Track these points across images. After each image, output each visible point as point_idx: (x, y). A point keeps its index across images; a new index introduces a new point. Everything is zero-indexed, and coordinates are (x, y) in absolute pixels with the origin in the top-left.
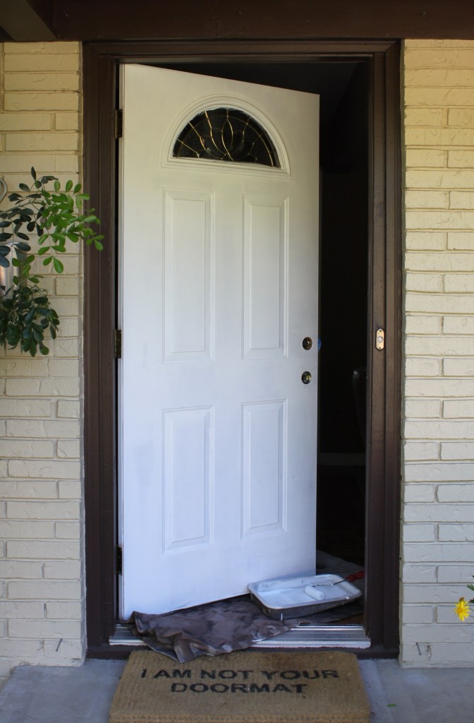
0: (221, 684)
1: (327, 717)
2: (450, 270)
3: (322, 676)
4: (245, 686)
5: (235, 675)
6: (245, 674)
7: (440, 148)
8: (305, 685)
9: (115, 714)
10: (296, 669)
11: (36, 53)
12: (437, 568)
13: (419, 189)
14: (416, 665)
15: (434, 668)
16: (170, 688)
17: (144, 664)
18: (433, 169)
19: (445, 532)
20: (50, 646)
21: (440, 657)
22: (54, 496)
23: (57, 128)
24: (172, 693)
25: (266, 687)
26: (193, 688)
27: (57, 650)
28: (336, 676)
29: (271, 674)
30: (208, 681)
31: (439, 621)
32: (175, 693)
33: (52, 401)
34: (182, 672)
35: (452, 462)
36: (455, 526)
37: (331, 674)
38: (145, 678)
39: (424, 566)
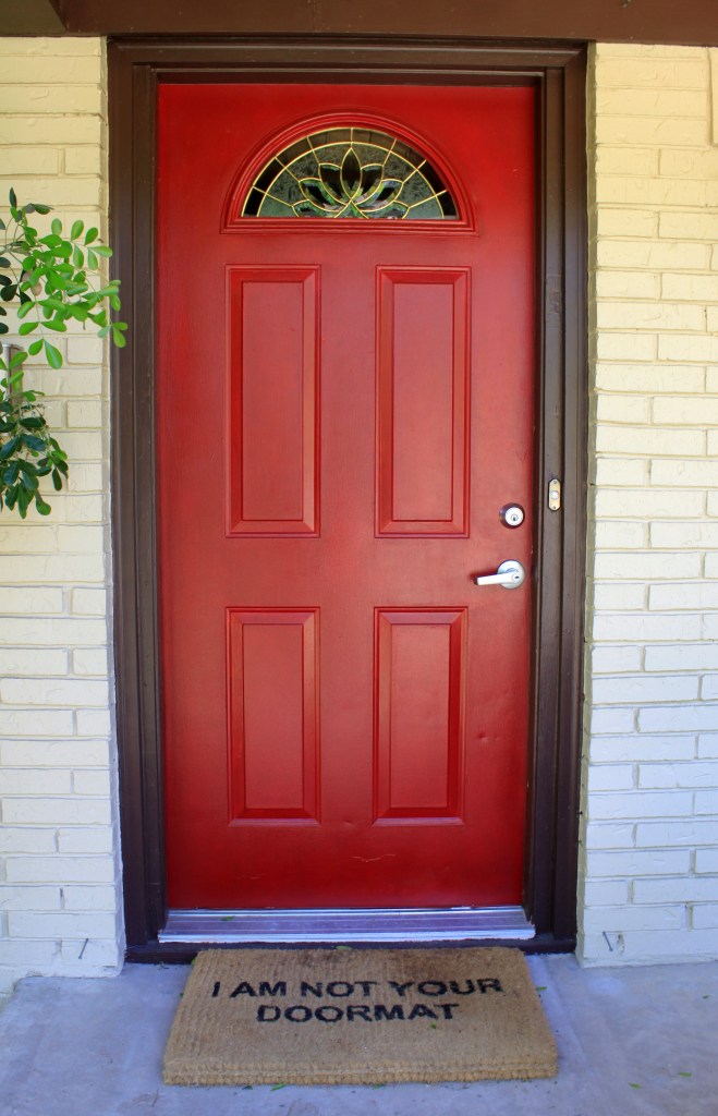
0: (330, 1007)
1: (494, 1062)
2: (660, 390)
3: (478, 991)
4: (367, 1008)
5: (351, 990)
6: (366, 986)
7: (647, 207)
8: (455, 1005)
9: (172, 1062)
10: (440, 978)
11: (34, 54)
12: (636, 826)
13: (616, 269)
14: (602, 963)
15: (629, 967)
16: (256, 1014)
17: (216, 972)
18: (635, 239)
19: (648, 776)
20: (71, 949)
21: (637, 951)
22: (70, 732)
23: (67, 172)
24: (258, 1023)
25: (398, 1010)
26: (288, 1014)
27: (80, 957)
28: (498, 989)
29: (404, 986)
30: (313, 1003)
31: (636, 900)
32: (264, 1023)
33: (64, 590)
34: (272, 985)
35: (661, 674)
36: (663, 767)
37: (490, 986)
38: (217, 998)
39: (617, 824)
